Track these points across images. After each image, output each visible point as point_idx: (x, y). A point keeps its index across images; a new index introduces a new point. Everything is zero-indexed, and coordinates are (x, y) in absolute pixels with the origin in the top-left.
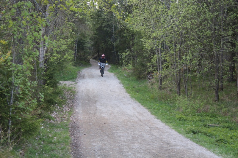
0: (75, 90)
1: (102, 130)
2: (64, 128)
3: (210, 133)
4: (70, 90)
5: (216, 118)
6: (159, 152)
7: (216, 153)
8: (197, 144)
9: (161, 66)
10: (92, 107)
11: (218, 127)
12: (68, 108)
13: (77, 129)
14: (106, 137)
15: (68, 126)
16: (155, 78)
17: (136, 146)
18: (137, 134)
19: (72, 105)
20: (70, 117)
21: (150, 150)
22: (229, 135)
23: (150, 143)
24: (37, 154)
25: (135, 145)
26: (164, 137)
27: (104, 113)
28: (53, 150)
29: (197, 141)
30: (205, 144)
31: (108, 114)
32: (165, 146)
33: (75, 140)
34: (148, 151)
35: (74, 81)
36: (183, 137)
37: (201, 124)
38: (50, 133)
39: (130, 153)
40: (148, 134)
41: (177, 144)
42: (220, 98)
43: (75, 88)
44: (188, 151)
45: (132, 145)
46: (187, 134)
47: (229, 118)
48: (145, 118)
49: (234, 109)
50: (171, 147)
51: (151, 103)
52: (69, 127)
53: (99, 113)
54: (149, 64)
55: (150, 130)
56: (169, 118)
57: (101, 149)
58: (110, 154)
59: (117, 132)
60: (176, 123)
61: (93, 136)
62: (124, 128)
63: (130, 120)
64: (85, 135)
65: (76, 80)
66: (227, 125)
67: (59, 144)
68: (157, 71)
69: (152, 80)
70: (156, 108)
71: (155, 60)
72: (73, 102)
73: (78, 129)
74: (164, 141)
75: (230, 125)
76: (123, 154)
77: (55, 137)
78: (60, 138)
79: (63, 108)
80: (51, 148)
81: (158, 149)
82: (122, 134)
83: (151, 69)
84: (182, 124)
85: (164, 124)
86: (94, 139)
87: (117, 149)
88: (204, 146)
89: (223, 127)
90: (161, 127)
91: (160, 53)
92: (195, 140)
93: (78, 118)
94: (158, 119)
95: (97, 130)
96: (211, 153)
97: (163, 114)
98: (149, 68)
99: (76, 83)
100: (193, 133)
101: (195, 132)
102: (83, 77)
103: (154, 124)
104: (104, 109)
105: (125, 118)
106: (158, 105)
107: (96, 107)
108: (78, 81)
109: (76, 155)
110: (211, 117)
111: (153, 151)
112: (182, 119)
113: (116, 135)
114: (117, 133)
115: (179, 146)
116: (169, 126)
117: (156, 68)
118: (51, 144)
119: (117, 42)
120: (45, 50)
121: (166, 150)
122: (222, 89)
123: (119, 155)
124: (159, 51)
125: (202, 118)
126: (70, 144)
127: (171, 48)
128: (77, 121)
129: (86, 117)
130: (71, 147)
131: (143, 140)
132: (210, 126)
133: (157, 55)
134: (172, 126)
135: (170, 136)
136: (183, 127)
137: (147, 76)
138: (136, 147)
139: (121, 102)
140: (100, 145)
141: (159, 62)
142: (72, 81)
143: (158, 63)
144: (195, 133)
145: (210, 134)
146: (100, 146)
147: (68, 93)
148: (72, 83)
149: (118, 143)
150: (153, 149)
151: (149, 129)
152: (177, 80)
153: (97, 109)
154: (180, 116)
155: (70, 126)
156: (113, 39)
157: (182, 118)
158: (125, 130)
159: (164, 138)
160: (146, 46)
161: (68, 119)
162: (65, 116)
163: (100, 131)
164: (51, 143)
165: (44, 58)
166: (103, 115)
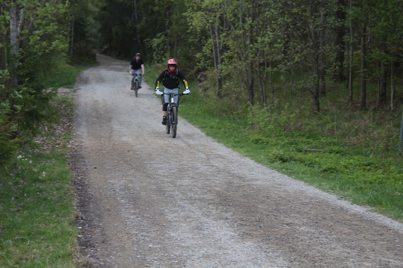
0: (74, 101)
1: (126, 162)
2: (58, 159)
3: (309, 160)
4: (64, 102)
5: (317, 139)
6: (226, 189)
7: (324, 190)
8: (290, 178)
9: (219, 58)
10: (104, 128)
11: (321, 152)
12: (62, 130)
13: (80, 160)
14: (133, 171)
15: (66, 156)
16: (209, 79)
17: (186, 182)
18: (186, 165)
19: (70, 125)
20: (68, 144)
21: (210, 187)
22: (342, 163)
23: (208, 178)
24: (13, 198)
25: (185, 180)
26: (233, 168)
27: (125, 136)
28: (41, 191)
29: (290, 173)
30: (304, 176)
31: (134, 137)
32: (236, 181)
33: (78, 176)
34: (208, 188)
35: (71, 88)
36: (265, 167)
37: (292, 148)
38: (35, 166)
39: (177, 193)
40: (205, 164)
41: (256, 178)
42: (321, 106)
43: (72, 99)
44: (277, 188)
45: (179, 181)
46: (271, 162)
47: (338, 138)
48: (196, 142)
49: (346, 124)
50: (247, 183)
51: (205, 118)
52: (67, 158)
53: (118, 136)
54: (198, 55)
55: (208, 159)
56: (238, 140)
57: (126, 188)
58: (142, 194)
59: (151, 162)
60: (251, 148)
61: (109, 169)
62: (162, 157)
63: (171, 145)
64: (95, 170)
65: (75, 86)
66: (336, 148)
67: (52, 183)
68: (214, 66)
69: (205, 82)
70: (214, 127)
71: (209, 49)
72: (70, 120)
73: (83, 160)
74: (233, 174)
75: (342, 149)
76: (164, 194)
77: (44, 172)
78: (53, 173)
79: (55, 129)
80: (39, 188)
81: (225, 186)
82: (160, 166)
83: (202, 64)
84: (261, 149)
85: (230, 150)
86: (112, 174)
87: (154, 187)
88: (301, 179)
89: (330, 153)
90: (226, 155)
91: (217, 35)
92: (286, 171)
93: (81, 144)
94: (219, 142)
95: (116, 161)
96: (316, 189)
97: (226, 135)
98: (199, 62)
99: (75, 91)
100: (280, 162)
101: (285, 159)
102: (86, 81)
103: (213, 151)
104: (125, 130)
105: (162, 143)
106: (217, 121)
107: (111, 128)
108: (78, 88)
109: (82, 198)
110: (308, 138)
111: (217, 189)
112: (261, 142)
113: (150, 167)
114: (152, 164)
115: (259, 180)
116: (239, 152)
117: (212, 62)
118: (37, 182)
119: (143, 23)
120: (19, 25)
121: (239, 187)
122: (324, 93)
123: (158, 196)
124: (216, 33)
125: (293, 139)
126: (70, 182)
127: (236, 26)
128: (80, 149)
129: (94, 142)
130: (72, 186)
131: (197, 173)
132: (309, 151)
133: (212, 40)
134: (245, 152)
135: (243, 167)
136: (263, 152)
137: (196, 77)
138: (187, 184)
139: (154, 118)
140: (122, 182)
141: (216, 51)
142: (67, 88)
143: (214, 53)
144: (283, 160)
145: (310, 162)
146: (124, 184)
147: (62, 107)
148: (67, 90)
149: (154, 178)
150: (216, 186)
151: (205, 157)
152: (248, 80)
153: (113, 129)
154: (257, 138)
155: (69, 156)
156: (135, 18)
157: (260, 140)
158: (164, 160)
159: (233, 170)
160: (193, 24)
161: (64, 146)
162: (58, 142)
163: (121, 162)
164: (36, 180)
165: (17, 37)
166: (124, 139)
